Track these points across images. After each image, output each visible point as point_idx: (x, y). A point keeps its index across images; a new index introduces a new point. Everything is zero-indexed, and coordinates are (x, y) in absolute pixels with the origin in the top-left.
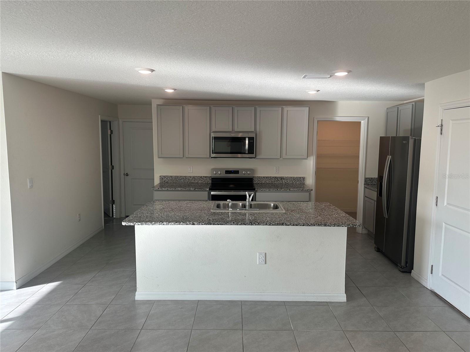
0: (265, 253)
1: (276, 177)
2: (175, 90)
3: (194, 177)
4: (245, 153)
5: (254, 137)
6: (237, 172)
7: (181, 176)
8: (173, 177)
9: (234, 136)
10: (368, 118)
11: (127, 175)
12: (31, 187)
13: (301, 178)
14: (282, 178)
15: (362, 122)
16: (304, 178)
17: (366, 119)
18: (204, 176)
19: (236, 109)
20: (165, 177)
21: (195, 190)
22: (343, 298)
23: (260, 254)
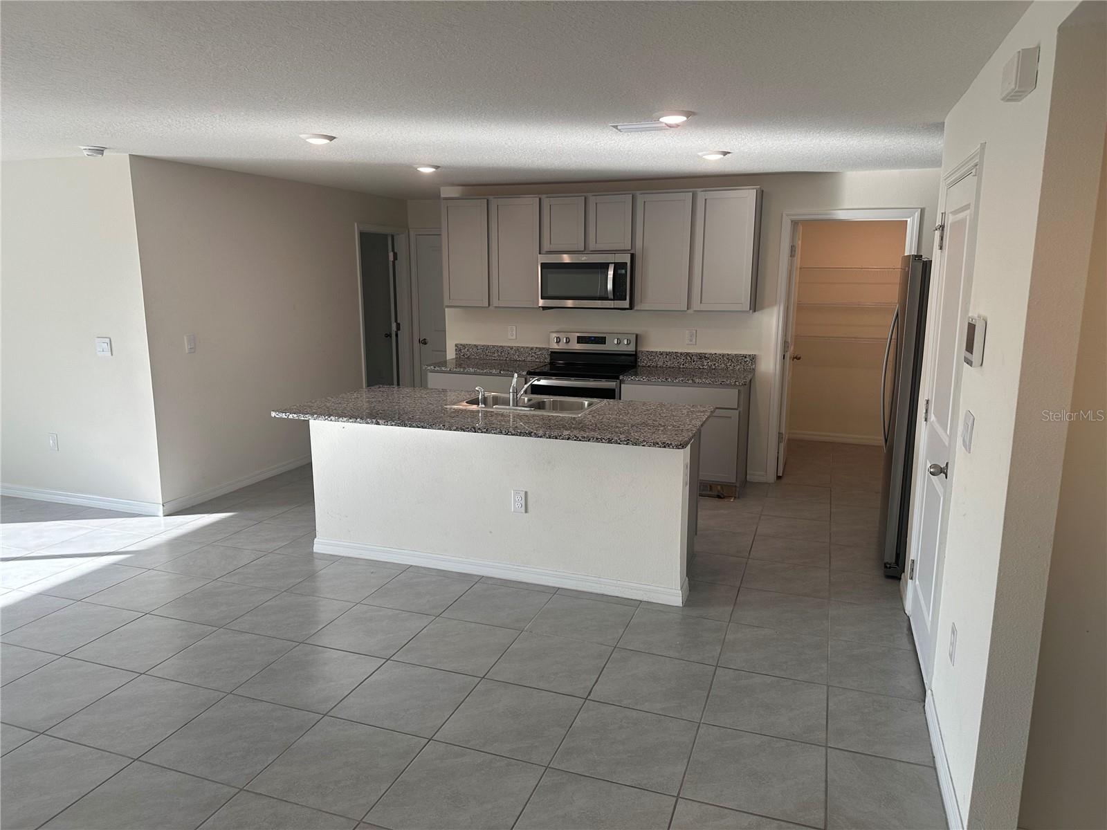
0: (526, 493)
1: (688, 354)
2: (437, 167)
3: (518, 349)
4: (606, 299)
5: (626, 263)
6: (602, 340)
7: (494, 347)
8: (479, 348)
9: (585, 260)
10: (923, 211)
11: (424, 342)
12: (193, 350)
13: (745, 357)
14: (702, 357)
15: (909, 220)
16: (753, 358)
17: (917, 215)
18: (537, 348)
19: (592, 200)
20: (464, 346)
21: (499, 375)
22: (674, 596)
23: (517, 493)
